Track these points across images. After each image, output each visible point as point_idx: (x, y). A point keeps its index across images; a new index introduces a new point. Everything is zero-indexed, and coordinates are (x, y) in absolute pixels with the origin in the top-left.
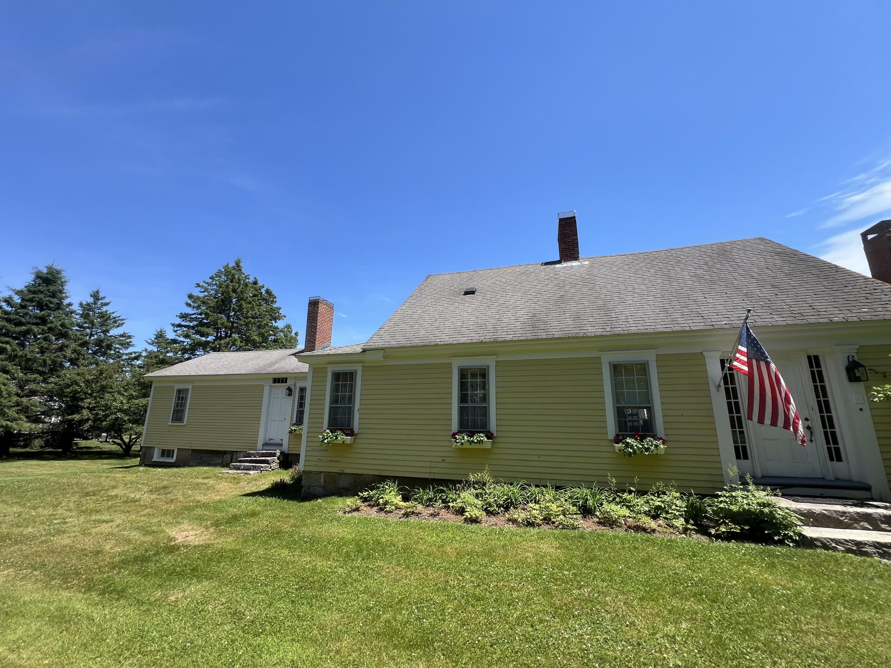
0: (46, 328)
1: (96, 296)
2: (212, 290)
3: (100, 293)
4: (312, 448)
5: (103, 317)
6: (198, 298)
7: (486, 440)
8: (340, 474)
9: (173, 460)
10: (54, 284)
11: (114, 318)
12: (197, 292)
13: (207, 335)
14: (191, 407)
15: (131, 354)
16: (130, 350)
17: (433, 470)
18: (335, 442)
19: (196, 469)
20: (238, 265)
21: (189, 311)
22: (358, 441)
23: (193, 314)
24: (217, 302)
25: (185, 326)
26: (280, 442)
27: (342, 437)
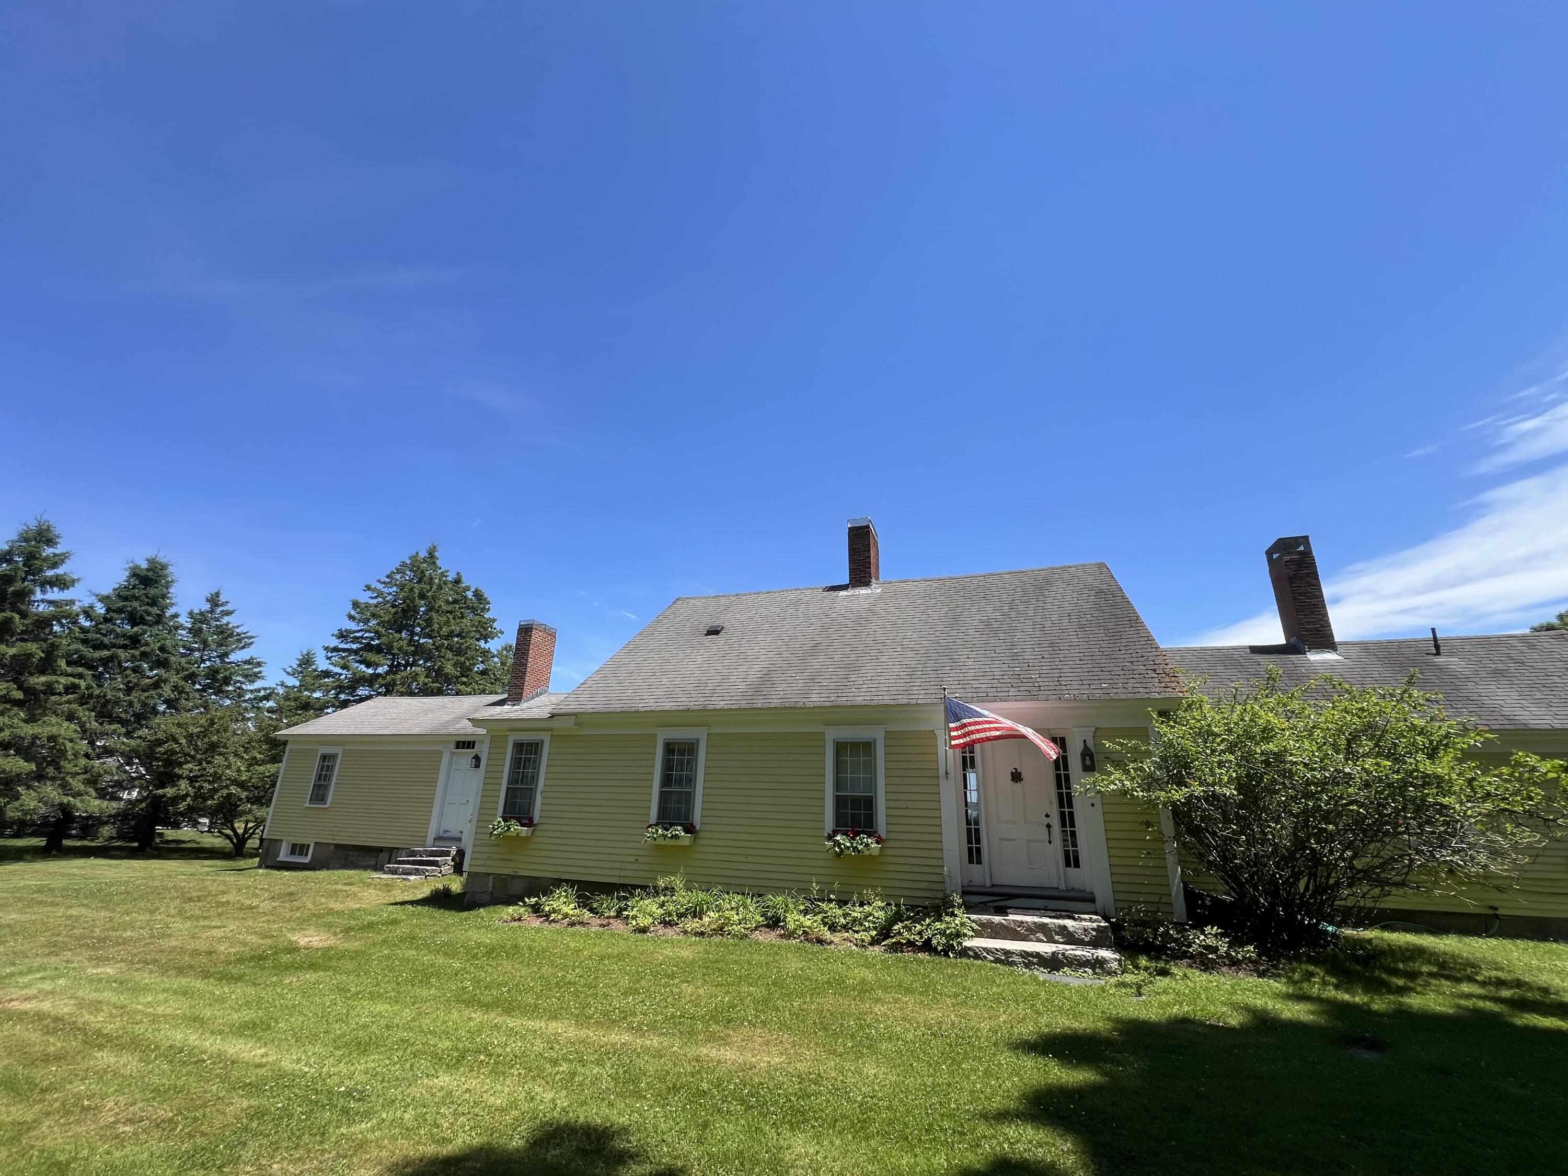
0: (137, 653)
1: (214, 600)
2: (390, 594)
3: (221, 596)
4: (481, 841)
5: (222, 633)
6: (367, 606)
7: (683, 834)
8: (513, 877)
9: (306, 860)
10: (156, 585)
11: (238, 635)
12: (364, 598)
13: (377, 665)
14: (339, 782)
15: (259, 691)
16: (258, 684)
17: (623, 873)
18: (508, 834)
19: (337, 872)
20: (431, 554)
21: (353, 626)
22: (538, 833)
23: (358, 631)
24: (396, 613)
25: (344, 650)
26: (458, 835)
27: (516, 828)
